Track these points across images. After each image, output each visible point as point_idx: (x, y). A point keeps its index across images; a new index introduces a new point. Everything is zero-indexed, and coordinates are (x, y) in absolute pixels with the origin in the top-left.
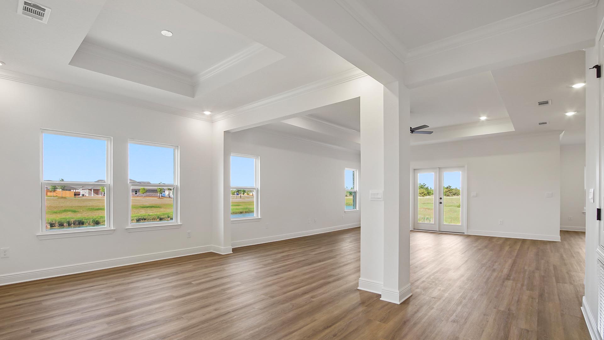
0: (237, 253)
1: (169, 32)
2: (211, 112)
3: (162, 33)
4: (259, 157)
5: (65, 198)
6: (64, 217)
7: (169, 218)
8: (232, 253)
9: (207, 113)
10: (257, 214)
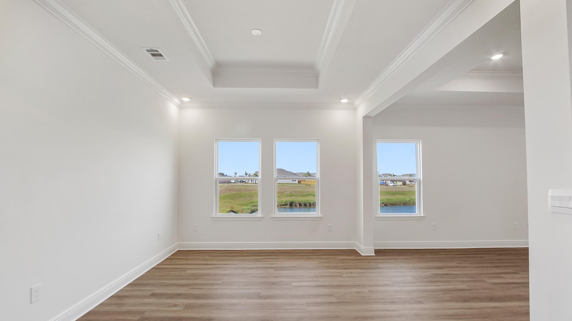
0: (379, 256)
1: (257, 30)
2: (348, 99)
3: (253, 34)
4: (421, 140)
5: (310, 185)
6: (307, 199)
7: (383, 204)
8: (375, 255)
9: (344, 101)
10: (419, 211)
